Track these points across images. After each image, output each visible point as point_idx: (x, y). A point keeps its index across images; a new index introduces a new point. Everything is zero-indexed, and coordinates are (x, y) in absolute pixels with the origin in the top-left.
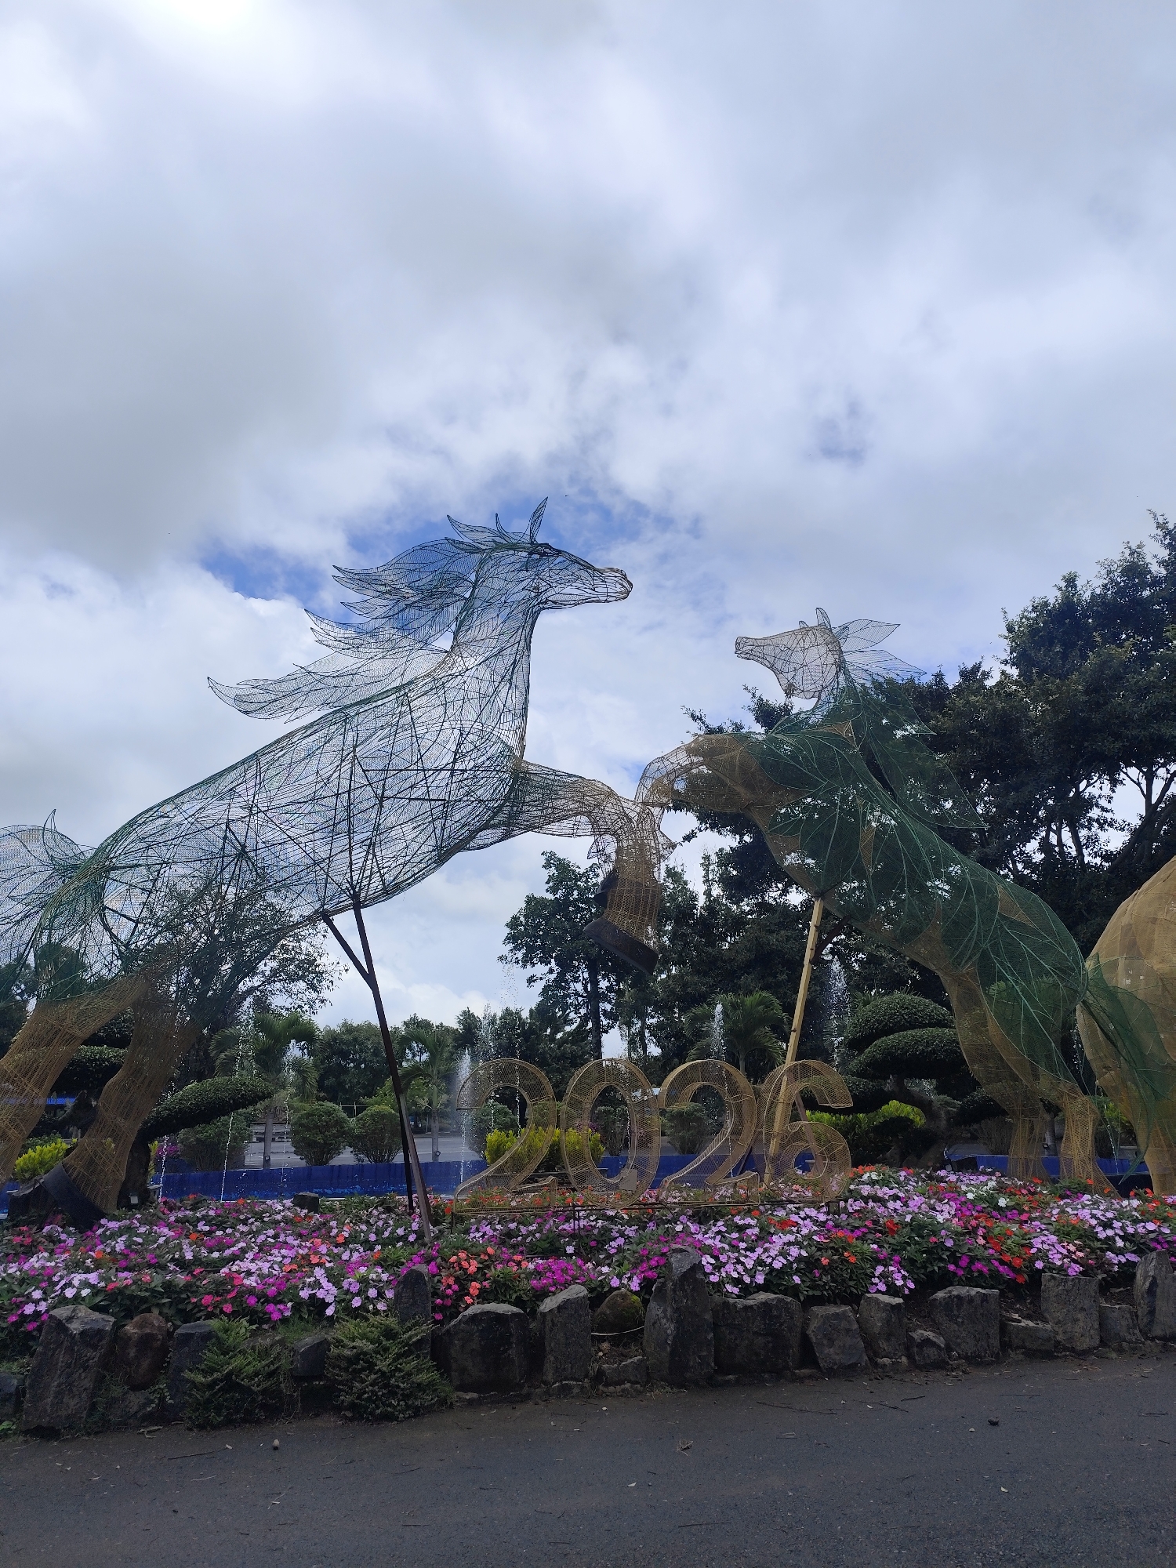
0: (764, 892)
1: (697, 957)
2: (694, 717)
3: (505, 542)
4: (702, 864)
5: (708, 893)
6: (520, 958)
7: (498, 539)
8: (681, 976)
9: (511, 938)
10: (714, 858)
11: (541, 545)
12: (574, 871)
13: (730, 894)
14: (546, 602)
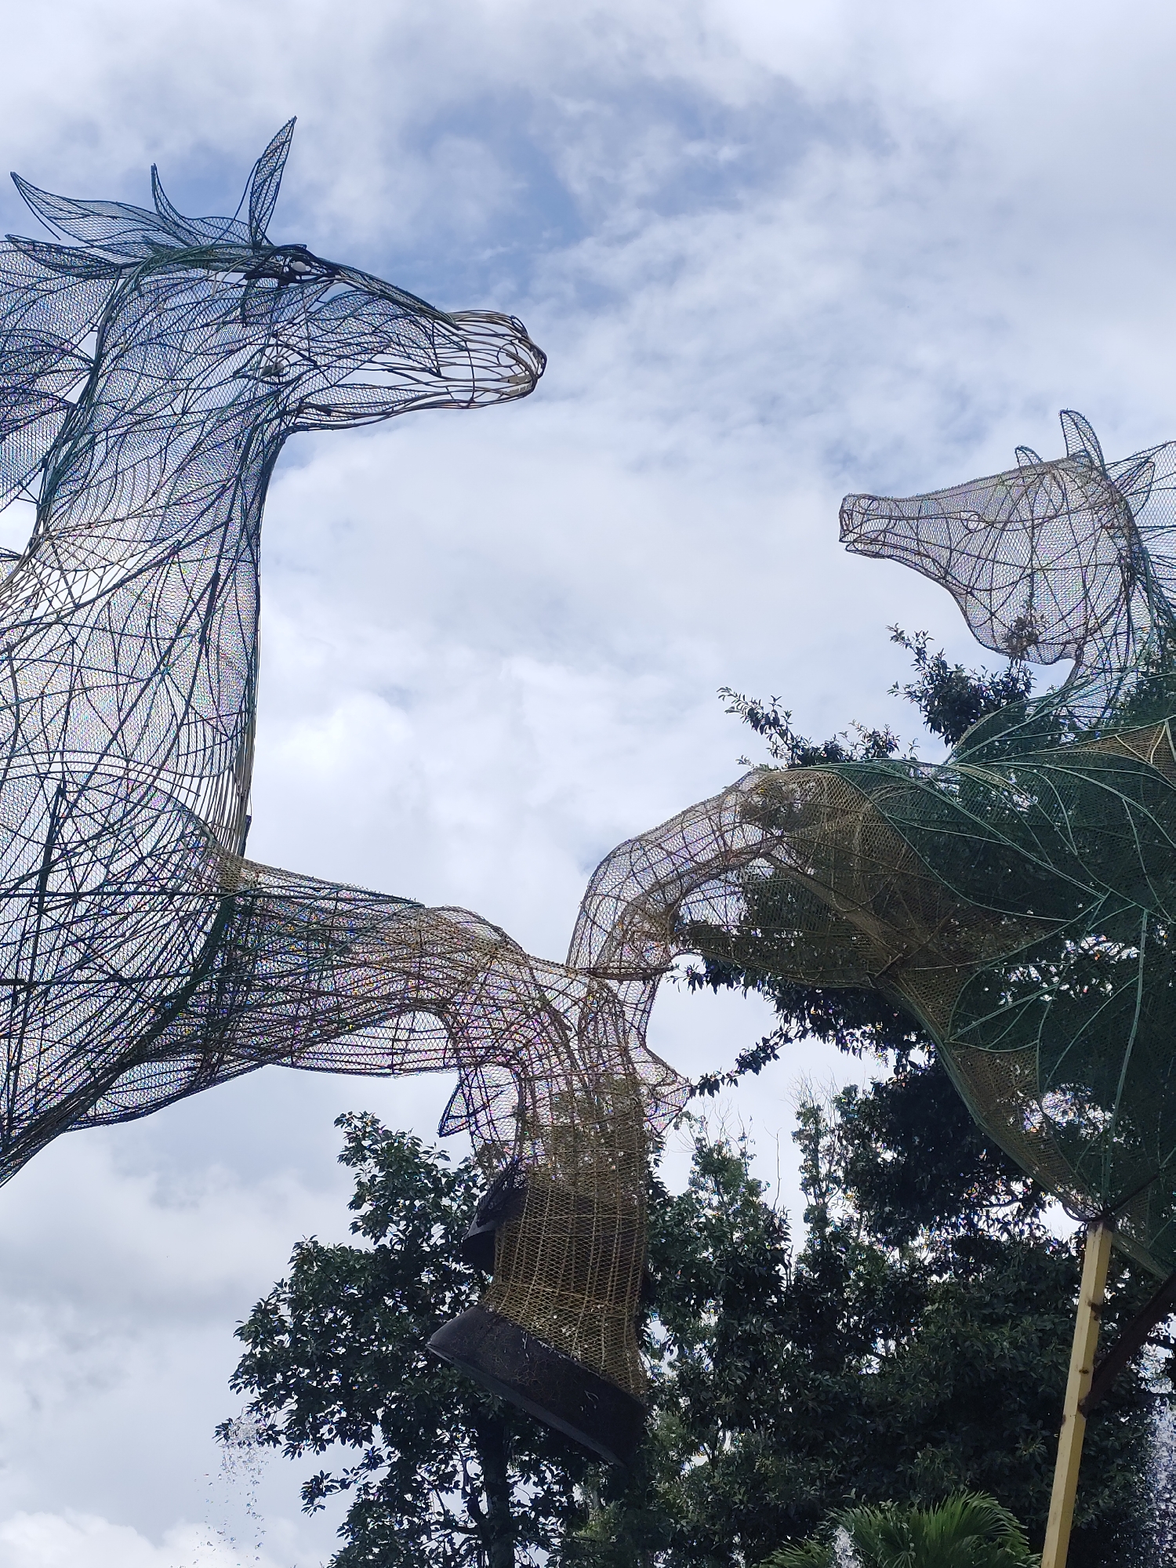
0: (974, 1206)
1: (790, 1401)
2: (757, 720)
3: (181, 246)
4: (798, 1135)
5: (817, 1217)
6: (281, 1426)
7: (161, 238)
8: (746, 1458)
9: (254, 1371)
10: (832, 1117)
11: (282, 250)
12: (430, 1169)
13: (879, 1215)
14: (299, 411)
